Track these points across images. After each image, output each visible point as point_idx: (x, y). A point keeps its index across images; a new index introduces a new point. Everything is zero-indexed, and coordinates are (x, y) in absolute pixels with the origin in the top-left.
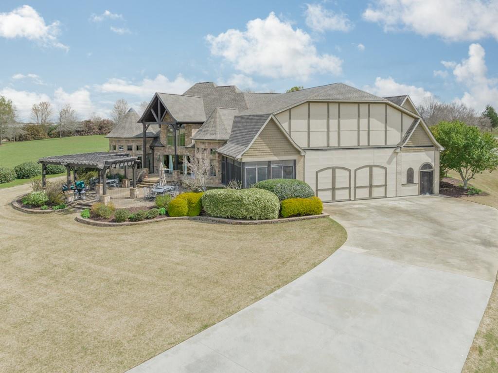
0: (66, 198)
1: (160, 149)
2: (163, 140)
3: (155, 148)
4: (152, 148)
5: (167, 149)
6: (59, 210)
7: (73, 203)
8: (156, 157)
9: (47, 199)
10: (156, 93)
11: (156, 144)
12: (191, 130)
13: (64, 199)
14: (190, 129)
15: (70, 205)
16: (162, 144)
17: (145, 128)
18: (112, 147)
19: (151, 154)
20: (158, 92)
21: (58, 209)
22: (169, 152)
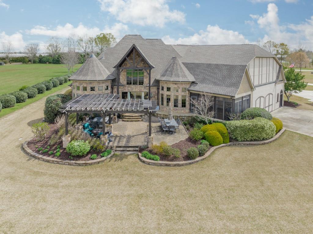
1: (120, 88)
3: (115, 87)
11: (116, 84)
16: (121, 84)
17: (119, 72)
18: (82, 88)
22: (128, 90)
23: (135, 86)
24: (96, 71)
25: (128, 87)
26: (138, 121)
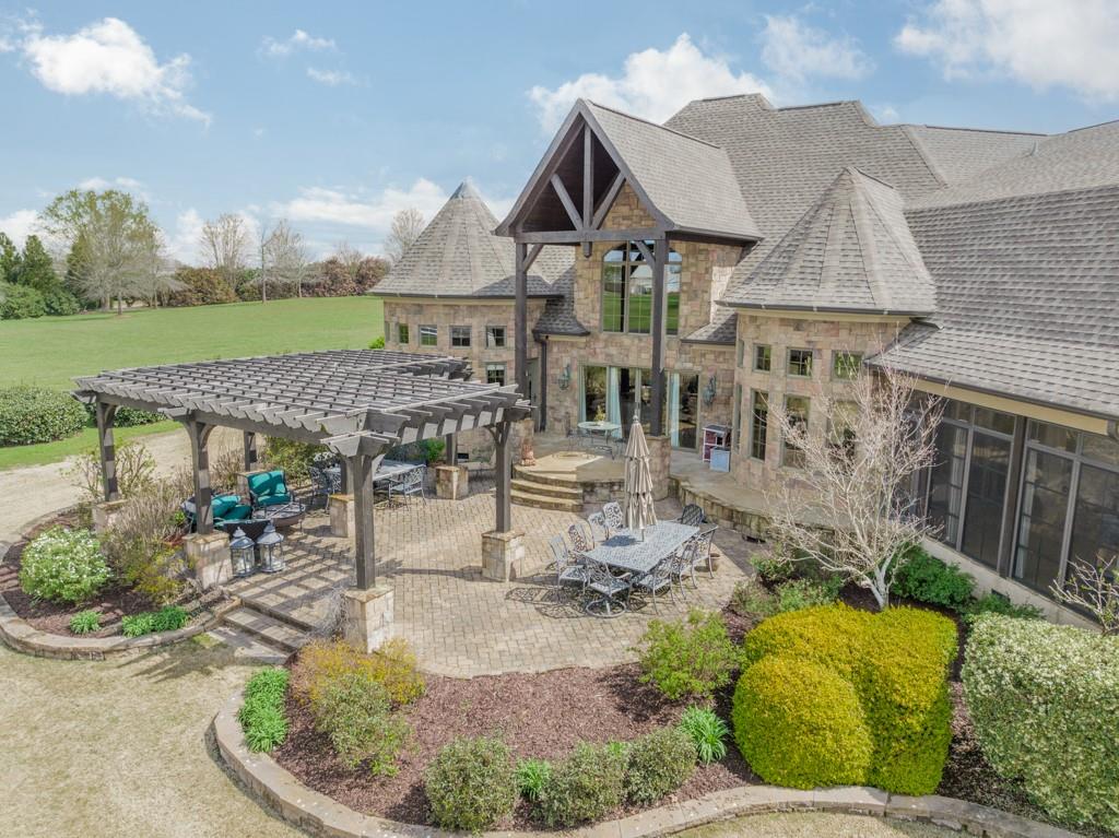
0: (193, 572)
1: (573, 345)
2: (587, 306)
3: (552, 338)
4: (541, 339)
5: (601, 345)
6: (148, 640)
7: (221, 599)
8: (554, 372)
9: (104, 572)
10: (580, 102)
11: (558, 325)
12: (708, 271)
13: (182, 578)
14: (702, 266)
15: (207, 607)
16: (580, 325)
17: (525, 259)
18: (394, 332)
19: (536, 359)
20: (584, 98)
21: (144, 633)
22: (608, 355)
23: (636, 341)
24: (449, 255)
25: (606, 341)
26: (558, 507)
